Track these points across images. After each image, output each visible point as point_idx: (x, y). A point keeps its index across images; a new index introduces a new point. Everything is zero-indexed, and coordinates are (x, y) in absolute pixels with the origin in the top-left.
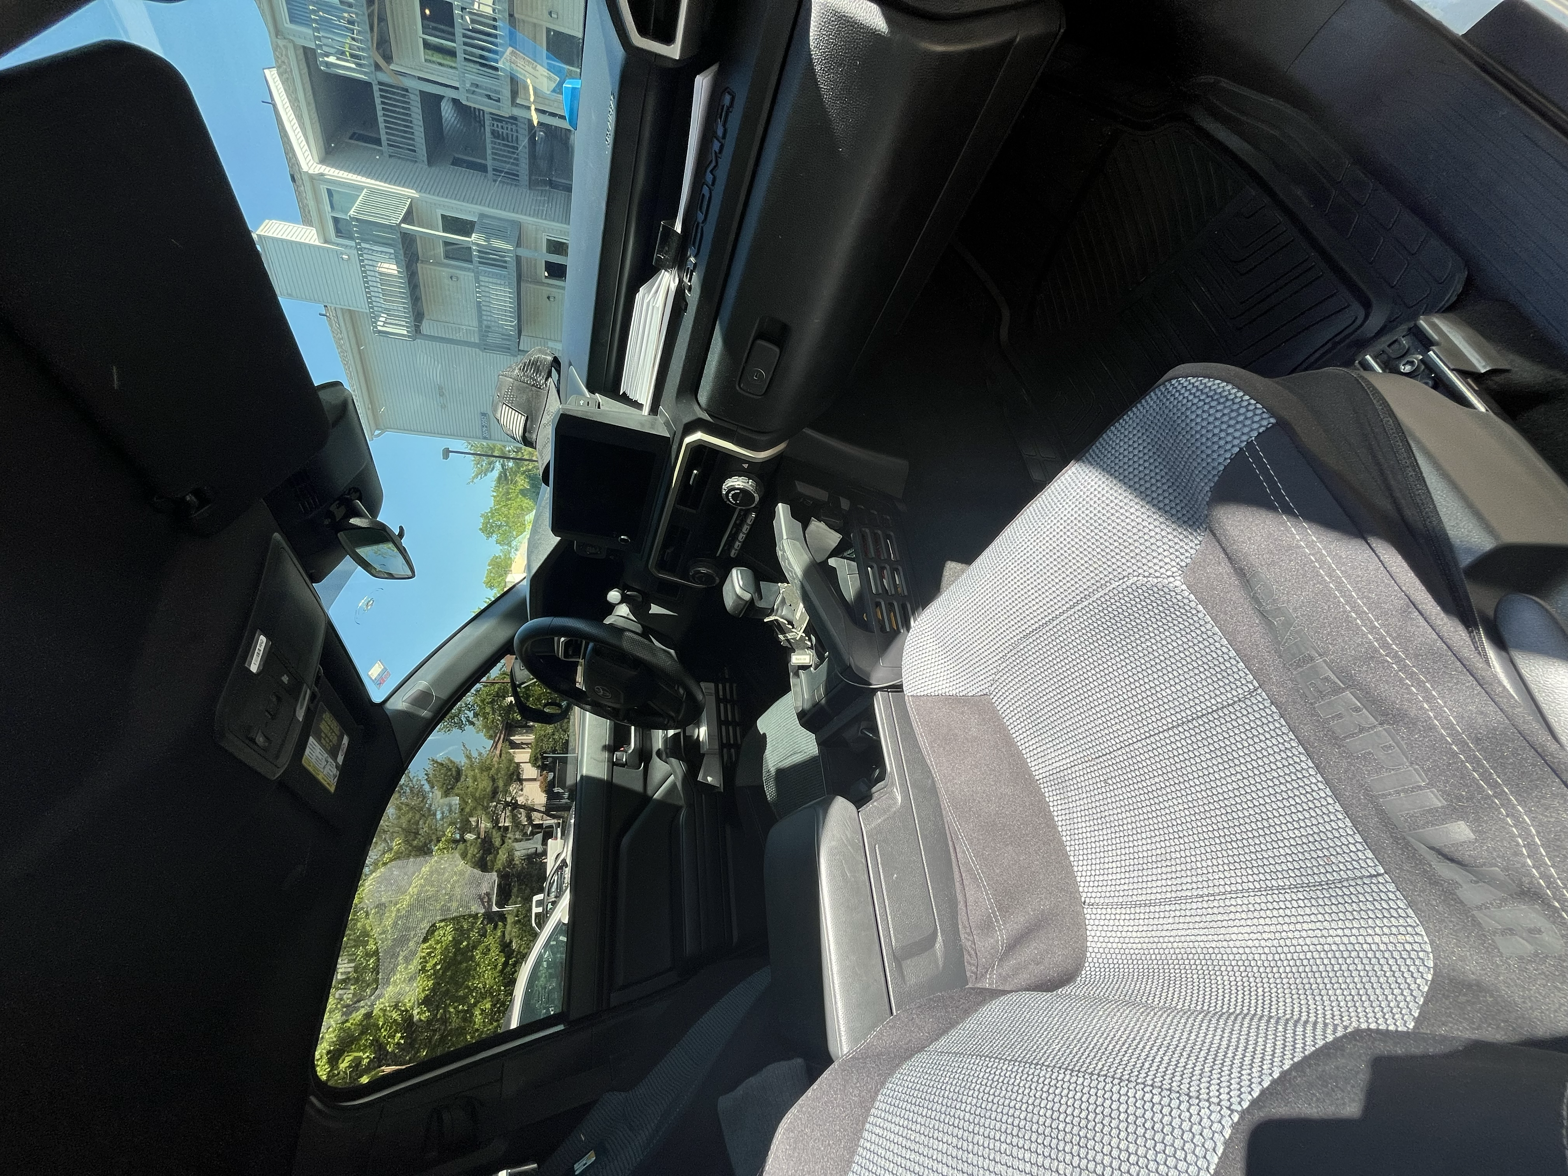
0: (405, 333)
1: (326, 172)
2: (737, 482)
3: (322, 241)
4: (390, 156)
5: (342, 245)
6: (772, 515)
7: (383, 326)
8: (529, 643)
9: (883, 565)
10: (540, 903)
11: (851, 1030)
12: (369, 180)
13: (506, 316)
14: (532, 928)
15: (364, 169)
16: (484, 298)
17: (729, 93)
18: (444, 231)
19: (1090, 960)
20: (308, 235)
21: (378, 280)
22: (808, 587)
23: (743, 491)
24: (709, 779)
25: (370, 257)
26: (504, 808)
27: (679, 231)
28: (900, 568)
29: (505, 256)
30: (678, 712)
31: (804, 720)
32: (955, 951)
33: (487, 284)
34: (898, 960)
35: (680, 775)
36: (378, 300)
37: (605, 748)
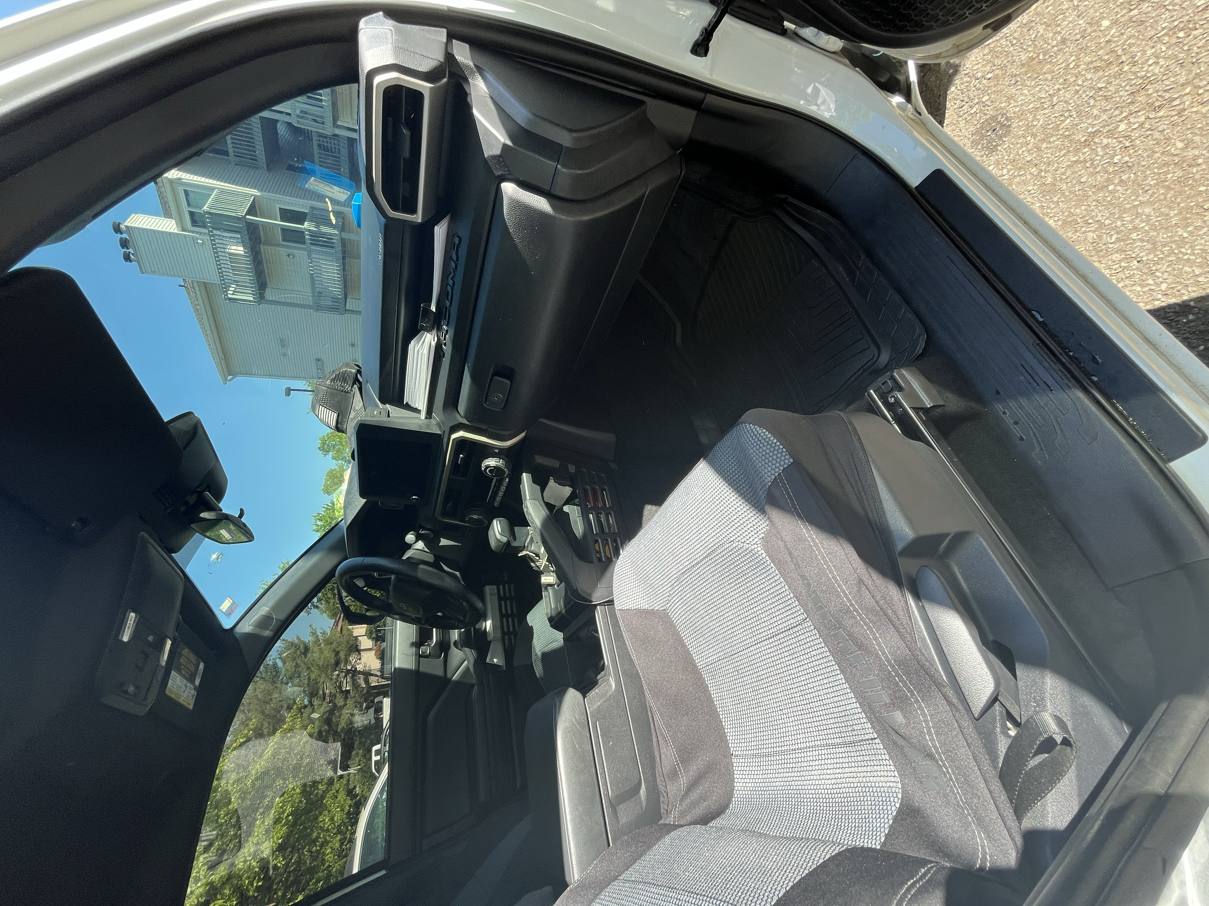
0: (252, 299)
1: (183, 177)
2: (491, 462)
3: (180, 230)
4: (236, 164)
5: (197, 233)
6: (519, 481)
7: (233, 294)
8: (347, 576)
9: (600, 511)
10: (378, 752)
11: (580, 863)
12: (218, 183)
13: (334, 284)
14: (373, 774)
15: (216, 174)
16: (316, 271)
17: (458, 236)
18: (281, 221)
19: (736, 796)
20: (169, 226)
21: (228, 259)
22: (545, 535)
23: (496, 468)
24: (495, 660)
25: (220, 242)
26: (346, 676)
27: (434, 310)
28: (613, 513)
29: (332, 239)
30: (465, 617)
31: (552, 623)
32: (654, 794)
33: (318, 260)
34: (613, 807)
35: (472, 660)
36: (228, 274)
37: (413, 644)
